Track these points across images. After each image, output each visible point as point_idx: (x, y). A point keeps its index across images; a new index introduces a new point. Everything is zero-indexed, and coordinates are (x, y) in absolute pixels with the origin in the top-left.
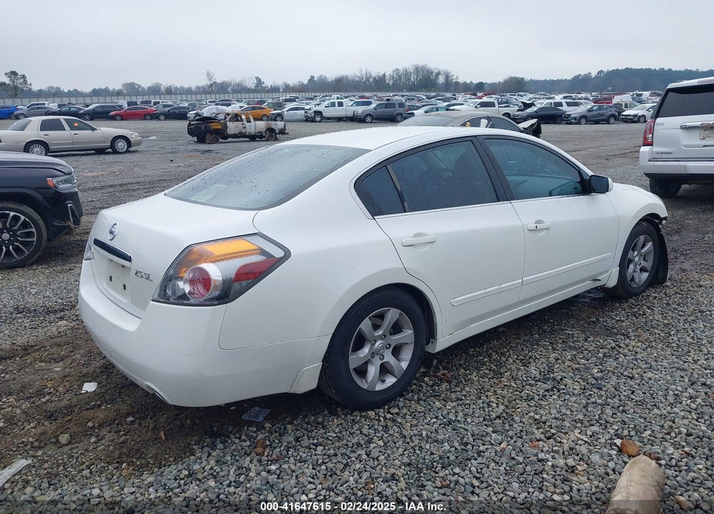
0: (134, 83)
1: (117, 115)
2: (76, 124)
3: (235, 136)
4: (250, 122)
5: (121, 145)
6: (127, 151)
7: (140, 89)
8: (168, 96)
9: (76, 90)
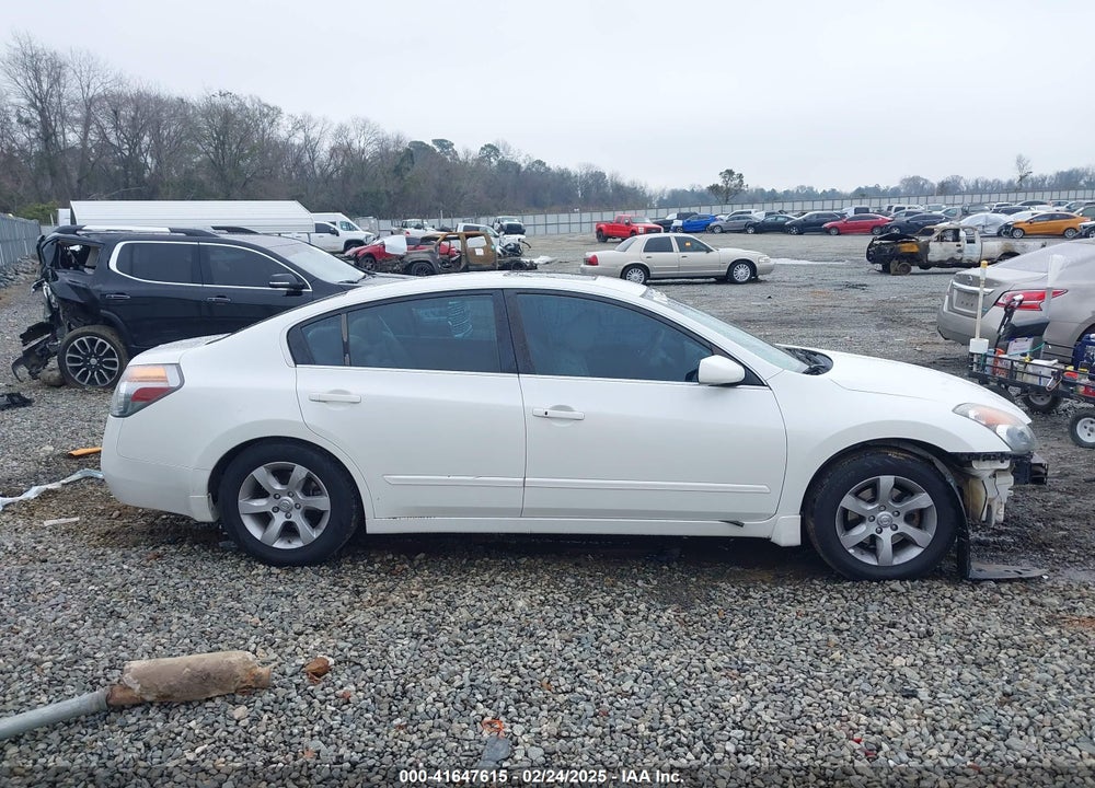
0: (918, 178)
1: (832, 227)
2: (688, 244)
3: (941, 264)
4: (973, 242)
5: (742, 273)
6: (750, 281)
7: (926, 186)
8: (941, 198)
9: (834, 190)
